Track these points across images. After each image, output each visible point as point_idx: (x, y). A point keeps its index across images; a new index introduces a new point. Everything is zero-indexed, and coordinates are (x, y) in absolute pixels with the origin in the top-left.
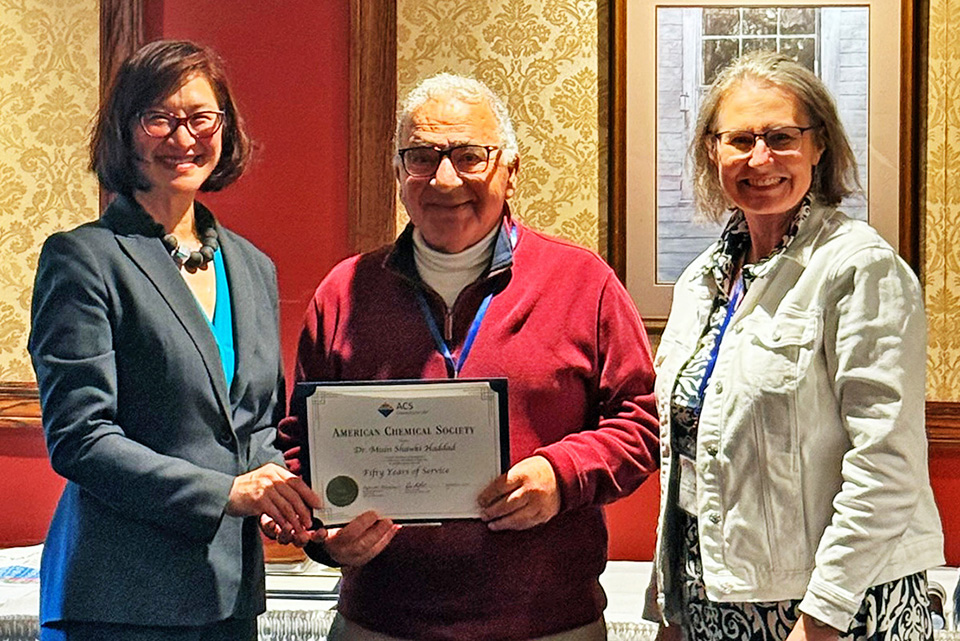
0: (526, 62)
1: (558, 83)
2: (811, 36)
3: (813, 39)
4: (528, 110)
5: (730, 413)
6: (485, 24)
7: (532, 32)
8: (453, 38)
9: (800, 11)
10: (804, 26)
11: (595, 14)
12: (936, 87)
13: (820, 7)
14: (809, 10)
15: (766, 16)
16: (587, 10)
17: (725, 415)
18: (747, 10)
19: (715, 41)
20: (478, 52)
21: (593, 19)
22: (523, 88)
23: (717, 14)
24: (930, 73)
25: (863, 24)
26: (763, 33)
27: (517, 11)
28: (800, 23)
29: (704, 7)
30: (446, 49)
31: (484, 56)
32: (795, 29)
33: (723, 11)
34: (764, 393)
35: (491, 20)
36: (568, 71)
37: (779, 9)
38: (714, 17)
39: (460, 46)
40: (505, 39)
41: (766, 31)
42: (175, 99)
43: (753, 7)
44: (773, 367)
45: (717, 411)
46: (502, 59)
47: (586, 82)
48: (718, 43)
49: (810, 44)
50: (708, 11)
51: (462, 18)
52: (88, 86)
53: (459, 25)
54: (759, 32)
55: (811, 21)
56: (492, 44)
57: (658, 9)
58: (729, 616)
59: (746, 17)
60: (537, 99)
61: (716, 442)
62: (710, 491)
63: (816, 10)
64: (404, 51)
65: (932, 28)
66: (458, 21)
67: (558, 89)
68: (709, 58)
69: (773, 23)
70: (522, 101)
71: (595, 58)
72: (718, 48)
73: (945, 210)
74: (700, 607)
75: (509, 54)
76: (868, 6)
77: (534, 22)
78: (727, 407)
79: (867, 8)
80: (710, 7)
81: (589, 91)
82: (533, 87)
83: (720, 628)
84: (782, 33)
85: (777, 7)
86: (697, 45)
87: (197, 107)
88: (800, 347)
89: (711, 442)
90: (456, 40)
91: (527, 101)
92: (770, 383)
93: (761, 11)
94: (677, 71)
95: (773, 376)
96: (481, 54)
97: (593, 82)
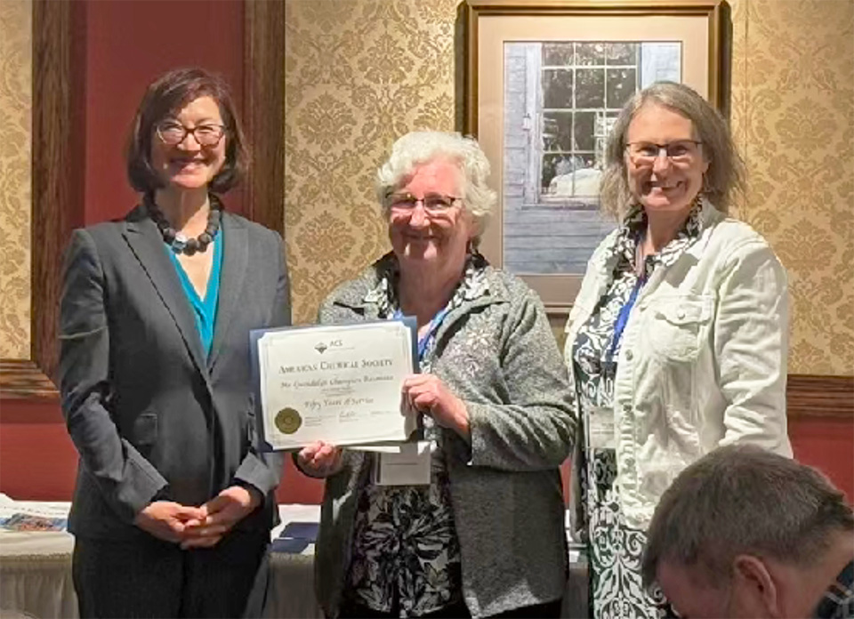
0: (394, 88)
1: (421, 106)
2: (632, 67)
3: (634, 70)
4: (395, 129)
5: (641, 377)
6: (360, 56)
7: (399, 63)
8: (331, 67)
9: (624, 46)
10: (628, 58)
11: (452, 48)
12: (737, 110)
13: (640, 42)
14: (632, 45)
15: (595, 50)
16: (445, 45)
17: (637, 378)
18: (580, 45)
19: (552, 71)
20: (353, 79)
21: (450, 52)
22: (391, 110)
23: (554, 48)
24: (733, 99)
25: (676, 57)
26: (593, 64)
27: (386, 45)
28: (624, 55)
29: (543, 42)
30: (327, 77)
31: (359, 83)
32: (620, 61)
33: (560, 45)
34: (670, 360)
35: (365, 53)
36: (428, 96)
37: (607, 45)
38: (552, 51)
39: (336, 74)
40: (376, 69)
41: (596, 63)
42: (185, 112)
43: (584, 43)
44: (677, 340)
45: (630, 375)
46: (373, 86)
47: (444, 106)
48: (556, 73)
49: (632, 73)
50: (546, 46)
51: (340, 50)
52: (22, 107)
53: (338, 57)
54: (590, 63)
55: (633, 54)
56: (365, 73)
57: (506, 44)
58: (633, 537)
59: (578, 50)
60: (402, 119)
61: (630, 400)
62: (626, 439)
63: (638, 45)
64: (291, 79)
65: (734, 61)
66: (336, 53)
67: (420, 111)
68: (547, 85)
69: (601, 56)
70: (391, 121)
71: (452, 85)
72: (556, 77)
73: (744, 213)
74: (606, 530)
75: (379, 82)
76: (681, 42)
77: (401, 54)
78: (639, 371)
79: (679, 44)
80: (548, 42)
81: (447, 113)
82: (400, 110)
83: (625, 547)
84: (608, 64)
85: (604, 42)
86: (538, 73)
87: (202, 120)
88: (699, 324)
89: (625, 400)
90: (335, 69)
91: (394, 122)
92: (675, 352)
93: (591, 45)
94: (521, 96)
95: (678, 347)
96: (356, 81)
97: (450, 105)
